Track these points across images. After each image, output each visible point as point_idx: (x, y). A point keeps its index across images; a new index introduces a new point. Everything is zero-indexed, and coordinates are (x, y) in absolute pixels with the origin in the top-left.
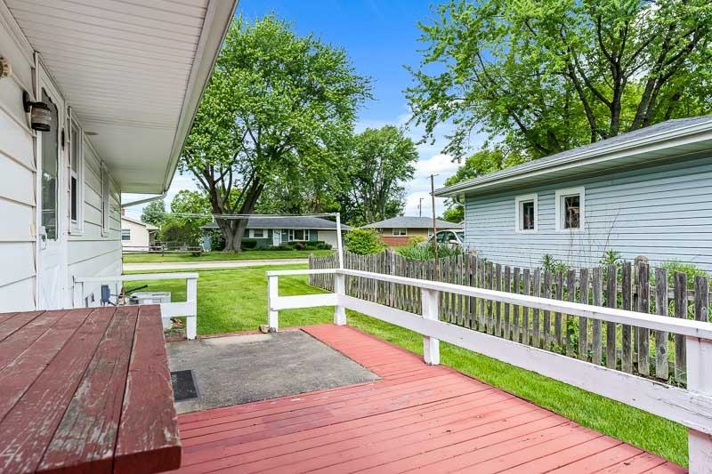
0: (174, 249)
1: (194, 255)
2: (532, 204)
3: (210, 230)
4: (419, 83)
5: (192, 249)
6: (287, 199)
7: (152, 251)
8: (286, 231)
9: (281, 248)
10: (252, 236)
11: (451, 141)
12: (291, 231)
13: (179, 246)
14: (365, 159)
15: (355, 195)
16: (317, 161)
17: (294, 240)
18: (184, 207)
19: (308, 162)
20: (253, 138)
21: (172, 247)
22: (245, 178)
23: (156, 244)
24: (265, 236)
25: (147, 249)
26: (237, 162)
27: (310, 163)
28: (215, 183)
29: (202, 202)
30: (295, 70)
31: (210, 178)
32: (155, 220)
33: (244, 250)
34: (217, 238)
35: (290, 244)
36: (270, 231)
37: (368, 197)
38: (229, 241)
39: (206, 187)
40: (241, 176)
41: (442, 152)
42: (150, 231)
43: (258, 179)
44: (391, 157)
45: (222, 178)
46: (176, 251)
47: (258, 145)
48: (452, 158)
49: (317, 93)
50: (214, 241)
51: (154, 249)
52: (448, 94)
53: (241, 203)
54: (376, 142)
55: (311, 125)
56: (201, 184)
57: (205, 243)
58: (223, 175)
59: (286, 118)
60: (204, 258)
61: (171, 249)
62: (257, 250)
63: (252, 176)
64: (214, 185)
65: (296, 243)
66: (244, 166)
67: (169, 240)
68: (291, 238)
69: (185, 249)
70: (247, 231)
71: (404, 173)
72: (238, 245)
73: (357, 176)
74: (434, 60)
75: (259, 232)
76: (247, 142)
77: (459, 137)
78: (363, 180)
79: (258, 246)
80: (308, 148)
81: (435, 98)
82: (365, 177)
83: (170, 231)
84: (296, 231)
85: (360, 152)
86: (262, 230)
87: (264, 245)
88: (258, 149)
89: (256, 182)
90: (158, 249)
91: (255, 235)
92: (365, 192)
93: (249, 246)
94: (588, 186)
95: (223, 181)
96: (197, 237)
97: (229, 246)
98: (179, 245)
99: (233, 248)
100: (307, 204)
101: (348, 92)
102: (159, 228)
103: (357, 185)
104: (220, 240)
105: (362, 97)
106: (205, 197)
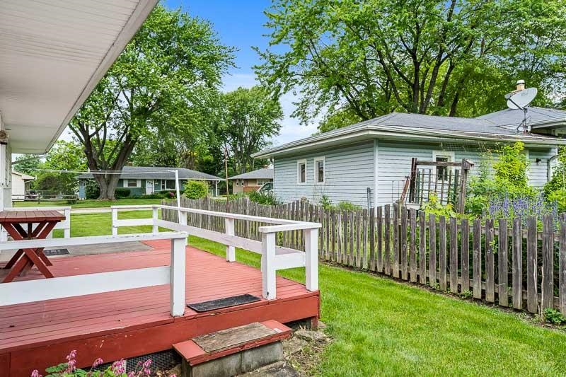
0: (50, 197)
1: (69, 203)
2: (304, 165)
3: (86, 179)
4: (265, 61)
5: (68, 197)
6: (163, 151)
7: (27, 199)
8: (159, 181)
9: (153, 197)
10: (126, 185)
11: (298, 107)
12: (163, 181)
13: (54, 195)
14: (234, 115)
15: (227, 148)
16: (183, 120)
17: (166, 189)
18: (60, 157)
19: (175, 121)
20: (126, 97)
21: (47, 196)
22: (118, 133)
23: (31, 193)
24: (139, 185)
25: (23, 198)
26: (111, 119)
27: (177, 123)
28: (90, 137)
29: (78, 153)
30: (165, 38)
31: (85, 132)
32: (29, 169)
33: (117, 198)
34: (92, 188)
35: (162, 193)
36: (144, 181)
37: (239, 150)
38: (103, 190)
39: (82, 141)
40: (115, 131)
41: (291, 116)
42: (25, 180)
43: (130, 135)
44: (257, 115)
45: (96, 133)
46: (51, 199)
47: (131, 104)
48: (300, 121)
49: (186, 58)
50: (89, 190)
51: (29, 197)
52: (290, 71)
53: (115, 155)
54: (245, 101)
55: (178, 89)
56: (77, 137)
57: (80, 192)
58: (98, 130)
59: (155, 83)
60: (79, 206)
61: (46, 197)
62: (130, 198)
63: (125, 132)
64: (89, 139)
65: (167, 192)
66: (117, 123)
67: (45, 189)
68: (163, 187)
69: (60, 197)
70: (121, 181)
71: (270, 130)
72: (112, 194)
73: (228, 131)
74: (277, 43)
75: (132, 182)
76: (121, 101)
77: (304, 104)
78: (234, 135)
79: (131, 195)
80: (176, 109)
81: (279, 74)
82: (235, 132)
83: (45, 181)
84: (168, 181)
85: (230, 109)
86: (135, 180)
87: (138, 194)
88: (131, 108)
89: (128, 138)
90: (34, 197)
91: (129, 185)
92: (235, 146)
93: (122, 195)
94: (328, 156)
95: (98, 135)
96: (73, 186)
97: (103, 195)
98: (54, 193)
99: (107, 197)
100: (181, 155)
101: (212, 60)
102: (35, 177)
103: (228, 139)
104: (95, 189)
105: (225, 64)
106: (80, 148)
